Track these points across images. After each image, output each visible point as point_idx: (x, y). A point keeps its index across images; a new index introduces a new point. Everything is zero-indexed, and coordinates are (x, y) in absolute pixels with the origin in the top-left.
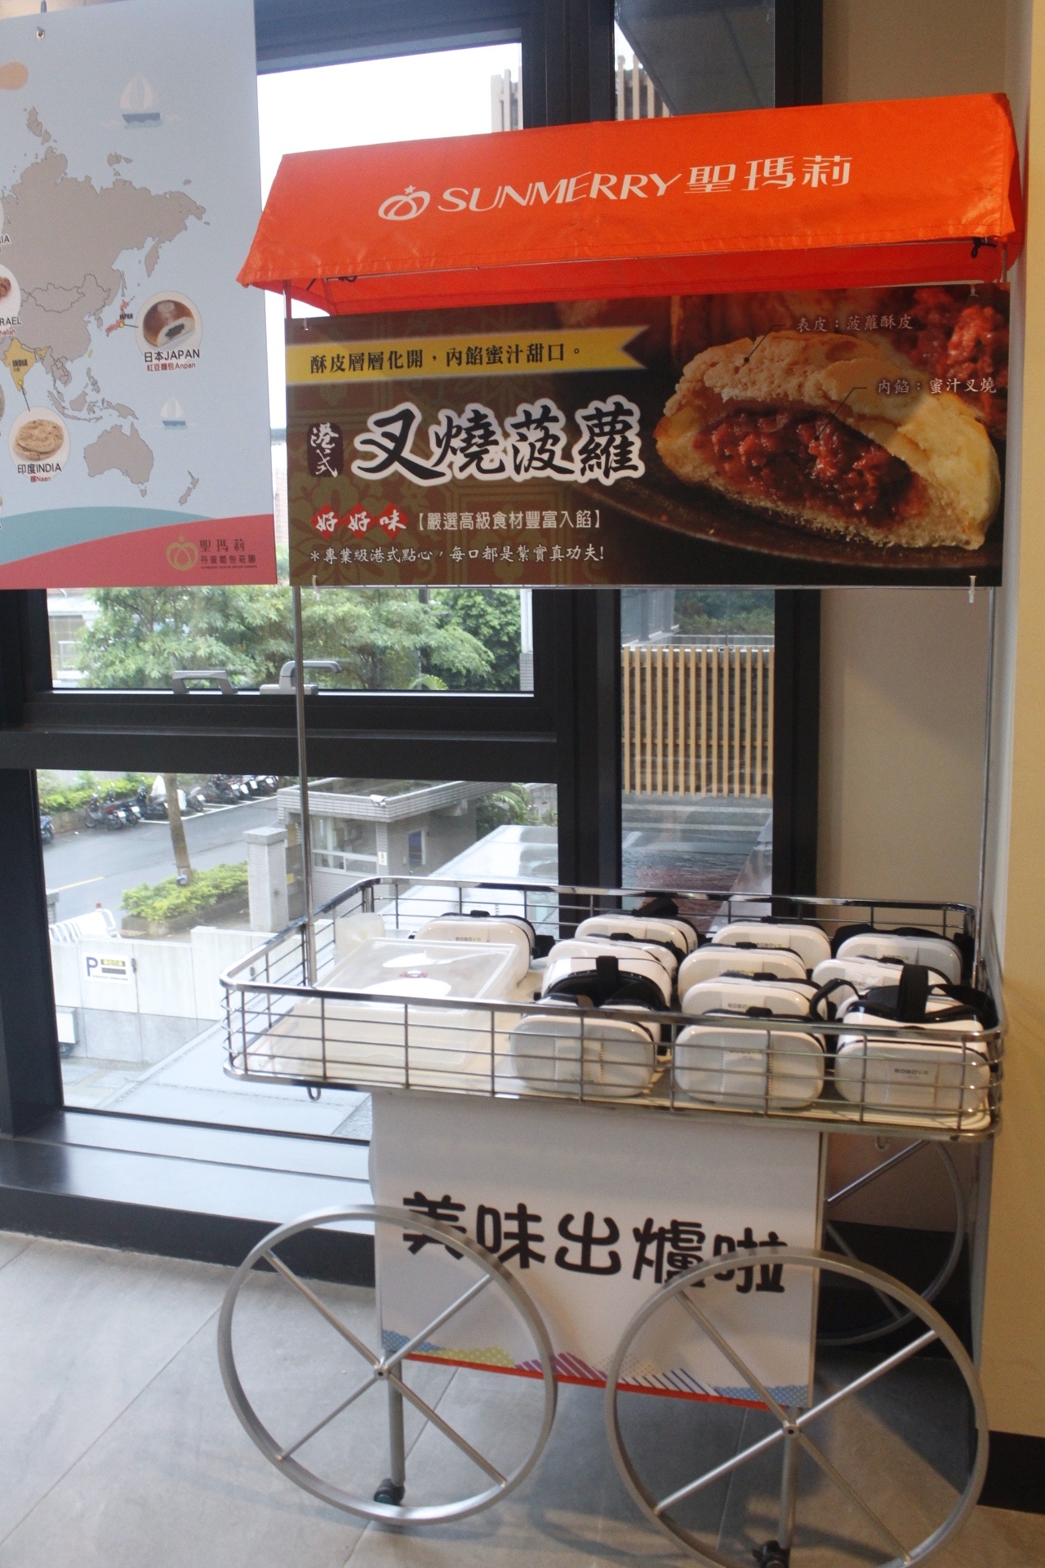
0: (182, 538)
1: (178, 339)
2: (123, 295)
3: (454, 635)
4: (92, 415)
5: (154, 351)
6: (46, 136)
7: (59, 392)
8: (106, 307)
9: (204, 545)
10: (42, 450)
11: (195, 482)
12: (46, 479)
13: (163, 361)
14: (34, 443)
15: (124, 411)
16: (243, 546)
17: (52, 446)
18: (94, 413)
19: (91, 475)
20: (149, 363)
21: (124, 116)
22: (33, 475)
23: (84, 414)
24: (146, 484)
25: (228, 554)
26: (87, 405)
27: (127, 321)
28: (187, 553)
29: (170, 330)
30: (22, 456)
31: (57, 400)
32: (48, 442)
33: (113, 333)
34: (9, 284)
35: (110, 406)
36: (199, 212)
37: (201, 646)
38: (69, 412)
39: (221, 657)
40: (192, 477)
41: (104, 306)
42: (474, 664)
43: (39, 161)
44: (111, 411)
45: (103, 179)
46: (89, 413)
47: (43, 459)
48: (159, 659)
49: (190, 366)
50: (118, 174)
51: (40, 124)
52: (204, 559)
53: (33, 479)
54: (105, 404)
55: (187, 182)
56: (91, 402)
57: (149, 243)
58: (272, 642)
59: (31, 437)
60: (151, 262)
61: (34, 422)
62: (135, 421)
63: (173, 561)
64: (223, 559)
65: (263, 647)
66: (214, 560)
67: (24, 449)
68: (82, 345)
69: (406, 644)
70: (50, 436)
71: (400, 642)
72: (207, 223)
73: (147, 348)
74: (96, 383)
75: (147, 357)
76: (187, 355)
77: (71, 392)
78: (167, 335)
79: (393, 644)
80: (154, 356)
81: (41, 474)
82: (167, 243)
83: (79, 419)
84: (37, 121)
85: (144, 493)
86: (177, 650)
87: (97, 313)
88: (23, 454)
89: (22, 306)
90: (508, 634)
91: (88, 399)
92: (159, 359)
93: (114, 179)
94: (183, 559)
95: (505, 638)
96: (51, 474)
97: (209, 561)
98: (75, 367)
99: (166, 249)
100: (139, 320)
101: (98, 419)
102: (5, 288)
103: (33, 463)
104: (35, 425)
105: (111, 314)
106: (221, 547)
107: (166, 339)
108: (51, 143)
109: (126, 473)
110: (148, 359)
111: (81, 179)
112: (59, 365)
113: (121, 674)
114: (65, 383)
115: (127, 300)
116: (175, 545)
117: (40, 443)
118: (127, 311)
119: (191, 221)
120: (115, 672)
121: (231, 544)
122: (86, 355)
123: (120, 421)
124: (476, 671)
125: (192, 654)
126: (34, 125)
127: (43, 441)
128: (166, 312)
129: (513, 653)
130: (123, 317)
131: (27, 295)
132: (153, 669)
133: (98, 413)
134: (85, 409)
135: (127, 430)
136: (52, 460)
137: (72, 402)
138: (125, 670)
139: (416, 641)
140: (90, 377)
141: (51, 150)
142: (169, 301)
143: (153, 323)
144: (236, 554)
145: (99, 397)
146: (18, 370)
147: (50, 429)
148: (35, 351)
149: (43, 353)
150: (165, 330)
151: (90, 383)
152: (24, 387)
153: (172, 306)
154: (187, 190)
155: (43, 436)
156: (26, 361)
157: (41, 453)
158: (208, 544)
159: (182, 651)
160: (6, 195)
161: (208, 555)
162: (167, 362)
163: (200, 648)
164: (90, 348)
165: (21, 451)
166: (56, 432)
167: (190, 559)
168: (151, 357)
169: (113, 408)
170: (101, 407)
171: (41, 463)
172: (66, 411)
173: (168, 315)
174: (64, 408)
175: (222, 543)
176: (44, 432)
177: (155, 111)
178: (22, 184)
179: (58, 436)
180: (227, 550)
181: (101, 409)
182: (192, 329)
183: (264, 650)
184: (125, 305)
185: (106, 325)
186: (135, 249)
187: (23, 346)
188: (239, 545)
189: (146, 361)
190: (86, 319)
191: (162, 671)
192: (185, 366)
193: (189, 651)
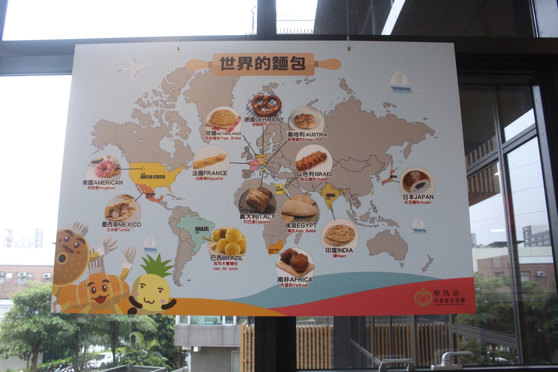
0: (423, 289)
1: (421, 189)
2: (392, 166)
3: (145, 318)
4: (373, 224)
5: (409, 194)
6: (350, 91)
7: (353, 212)
8: (382, 171)
9: (436, 293)
10: (342, 240)
11: (431, 260)
12: (343, 256)
13: (413, 200)
14: (337, 237)
15: (391, 223)
16: (457, 293)
17: (348, 239)
18: (374, 223)
19: (371, 255)
20: (406, 200)
21: (391, 87)
22: (335, 253)
23: (368, 223)
24: (403, 261)
25: (449, 298)
26: (370, 219)
27: (394, 179)
28: (426, 297)
29: (417, 185)
30: (328, 243)
31: (352, 216)
32: (346, 237)
33: (386, 184)
34: (326, 156)
35: (383, 220)
36: (432, 132)
37: (54, 320)
38: (360, 222)
39: (61, 324)
40: (430, 258)
41: (381, 171)
42: (152, 329)
43: (346, 101)
44: (383, 222)
45: (381, 112)
46: (371, 223)
47: (342, 245)
48: (37, 325)
49: (428, 203)
50: (388, 111)
51: (346, 86)
52: (436, 300)
53: (335, 256)
54: (381, 219)
55: (425, 119)
56: (372, 218)
57: (406, 144)
58: (80, 319)
59: (335, 233)
60: (407, 152)
61: (337, 226)
62: (398, 228)
63: (418, 301)
64: (446, 300)
65: (76, 321)
66: (441, 301)
67: (330, 239)
68: (368, 189)
69: (129, 321)
70: (347, 233)
71: (126, 320)
72: (436, 138)
73: (405, 193)
74: (376, 208)
75: (405, 197)
76: (427, 198)
77: (360, 212)
78: (416, 187)
79: (124, 321)
80: (409, 197)
81: (341, 254)
82: (415, 144)
83: (365, 226)
84: (345, 84)
85: (402, 265)
86: (44, 321)
87: (377, 174)
88: (329, 242)
89: (333, 167)
90: (162, 318)
91: (371, 216)
92: (411, 198)
93: (387, 113)
94: (423, 300)
95: (161, 319)
96: (346, 254)
97: (439, 301)
98: (365, 200)
99: (414, 147)
100: (401, 179)
101: (376, 226)
102: (324, 158)
103: (336, 247)
104: (338, 227)
105: (385, 175)
106: (445, 294)
107: (415, 189)
108: (353, 94)
109: (392, 255)
110: (405, 198)
111: (369, 111)
112: (354, 198)
113: (21, 330)
114: (358, 207)
115: (394, 169)
116: (418, 293)
117: (341, 237)
118: (394, 174)
119: (428, 136)
120: (18, 330)
121: (451, 293)
122: (370, 194)
123: (389, 228)
124: (152, 331)
125: (50, 323)
126: (343, 85)
127: (342, 236)
128: (415, 176)
129: (163, 325)
130: (391, 177)
131: (336, 162)
132: (34, 329)
133: (376, 223)
134: (369, 220)
135: (393, 233)
136: (348, 246)
137: (360, 217)
138: (22, 329)
139: (132, 320)
140: (372, 205)
141: (352, 97)
142: (417, 171)
143: (408, 181)
144: (454, 298)
145: (377, 215)
146: (329, 199)
147: (347, 230)
148: (340, 190)
149: (345, 191)
150: (415, 185)
151: (372, 208)
152: (332, 207)
153: (419, 174)
154: (424, 122)
155: (343, 233)
156: (334, 194)
157: (341, 242)
158: (438, 293)
159: (46, 322)
160: (326, 115)
161: (438, 298)
162: (416, 200)
163: (54, 321)
164: (372, 191)
165: (329, 241)
166: (350, 232)
167: (428, 300)
168: (407, 197)
169: (385, 221)
170: (378, 220)
171: (341, 248)
172: (357, 221)
173: (416, 178)
174: (356, 219)
175: (446, 292)
176: (343, 231)
177: (408, 87)
178: (336, 110)
179: (351, 233)
180: (449, 295)
181: (378, 221)
182: (429, 185)
183: (76, 322)
184: (392, 171)
185: (382, 180)
186: (398, 146)
187: (333, 187)
188: (456, 293)
189: (404, 199)
190: (371, 176)
191: (37, 329)
192: (426, 203)
193: (49, 322)
